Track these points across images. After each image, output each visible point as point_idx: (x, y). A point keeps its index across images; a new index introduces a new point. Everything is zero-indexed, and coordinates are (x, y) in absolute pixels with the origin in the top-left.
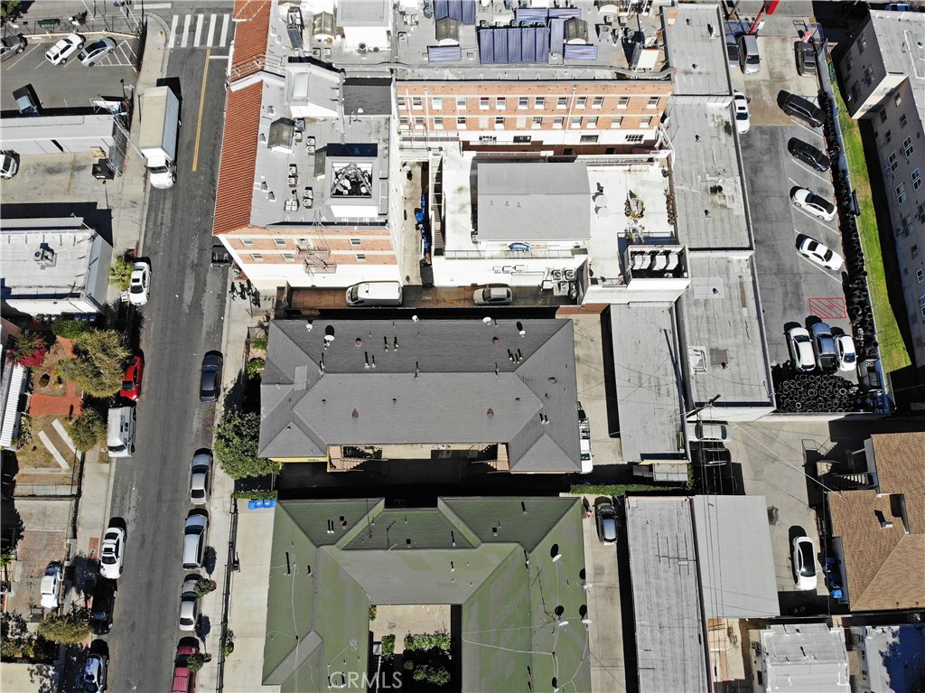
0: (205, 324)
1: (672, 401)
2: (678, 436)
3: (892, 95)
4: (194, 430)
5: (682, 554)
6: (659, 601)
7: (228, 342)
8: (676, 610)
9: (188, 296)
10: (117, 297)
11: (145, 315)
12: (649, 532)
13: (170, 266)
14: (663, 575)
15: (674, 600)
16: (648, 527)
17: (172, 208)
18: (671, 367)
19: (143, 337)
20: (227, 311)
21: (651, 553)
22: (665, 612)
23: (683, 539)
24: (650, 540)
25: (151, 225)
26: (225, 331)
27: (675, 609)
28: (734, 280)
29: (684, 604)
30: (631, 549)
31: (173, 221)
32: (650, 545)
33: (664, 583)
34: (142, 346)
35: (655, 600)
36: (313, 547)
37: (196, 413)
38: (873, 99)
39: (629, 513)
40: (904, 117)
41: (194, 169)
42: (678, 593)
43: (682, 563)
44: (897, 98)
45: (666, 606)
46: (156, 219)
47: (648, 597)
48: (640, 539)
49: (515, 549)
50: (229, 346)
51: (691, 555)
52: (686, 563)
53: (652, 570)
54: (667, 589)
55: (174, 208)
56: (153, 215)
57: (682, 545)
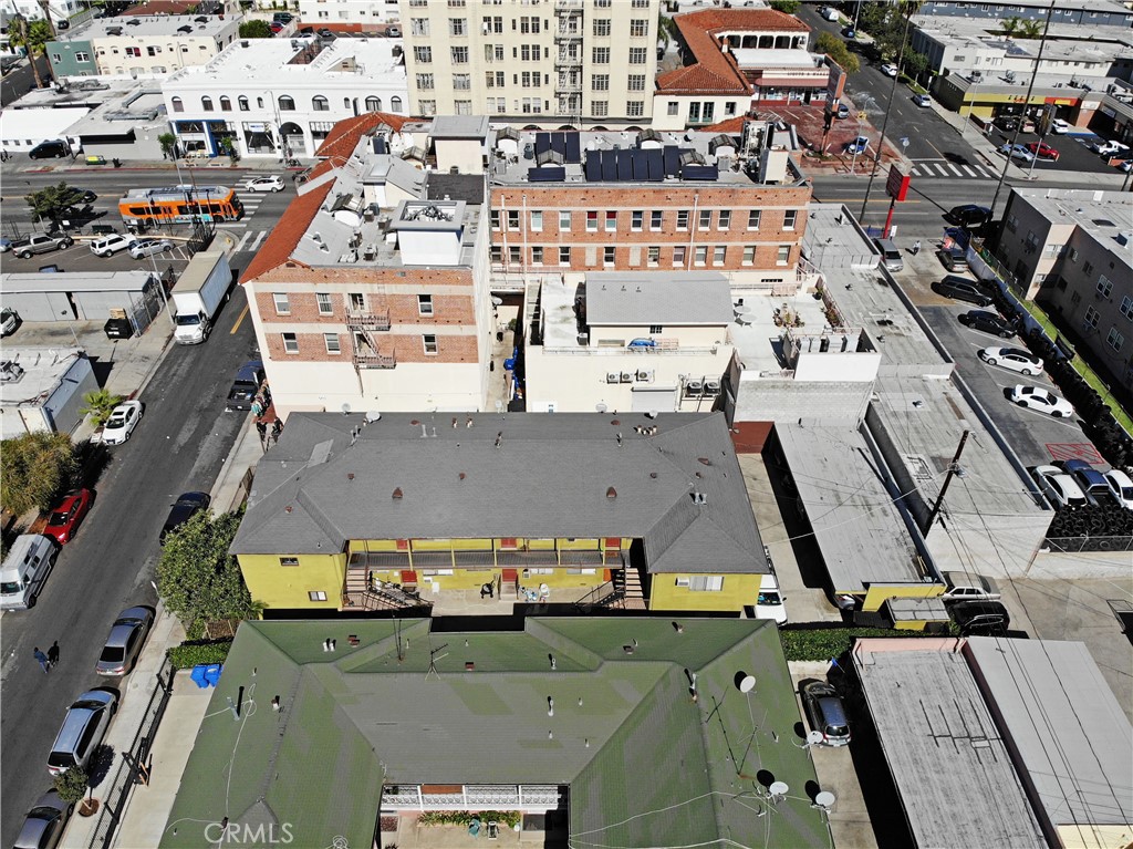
0: (197, 464)
1: (894, 522)
2: (916, 562)
3: (1065, 255)
4: (138, 581)
5: (975, 730)
6: (955, 810)
7: (223, 484)
8: (991, 823)
9: (184, 437)
10: (86, 438)
11: (116, 457)
12: (905, 701)
13: (170, 409)
14: (948, 765)
15: (982, 807)
16: (902, 691)
17: (192, 363)
18: (879, 486)
19: (103, 479)
20: (231, 454)
21: (918, 731)
22: (972, 828)
23: (969, 707)
24: (910, 711)
25: (160, 376)
26: (222, 473)
27: (989, 824)
28: (938, 395)
29: (1003, 811)
30: (880, 727)
31: (189, 373)
32: (913, 719)
33: (954, 778)
34: (98, 488)
35: (945, 808)
36: (293, 666)
37: (147, 562)
38: (1045, 266)
39: (862, 673)
40: (1087, 264)
41: (233, 331)
42: (987, 794)
43: (978, 744)
44: (1071, 255)
45: (970, 817)
46: (168, 371)
47: (930, 802)
48: (892, 711)
49: (667, 673)
50: (224, 488)
51: (990, 729)
52: (986, 743)
53: (927, 760)
54: (964, 788)
55: (195, 362)
56: (166, 368)
57: (969, 717)
